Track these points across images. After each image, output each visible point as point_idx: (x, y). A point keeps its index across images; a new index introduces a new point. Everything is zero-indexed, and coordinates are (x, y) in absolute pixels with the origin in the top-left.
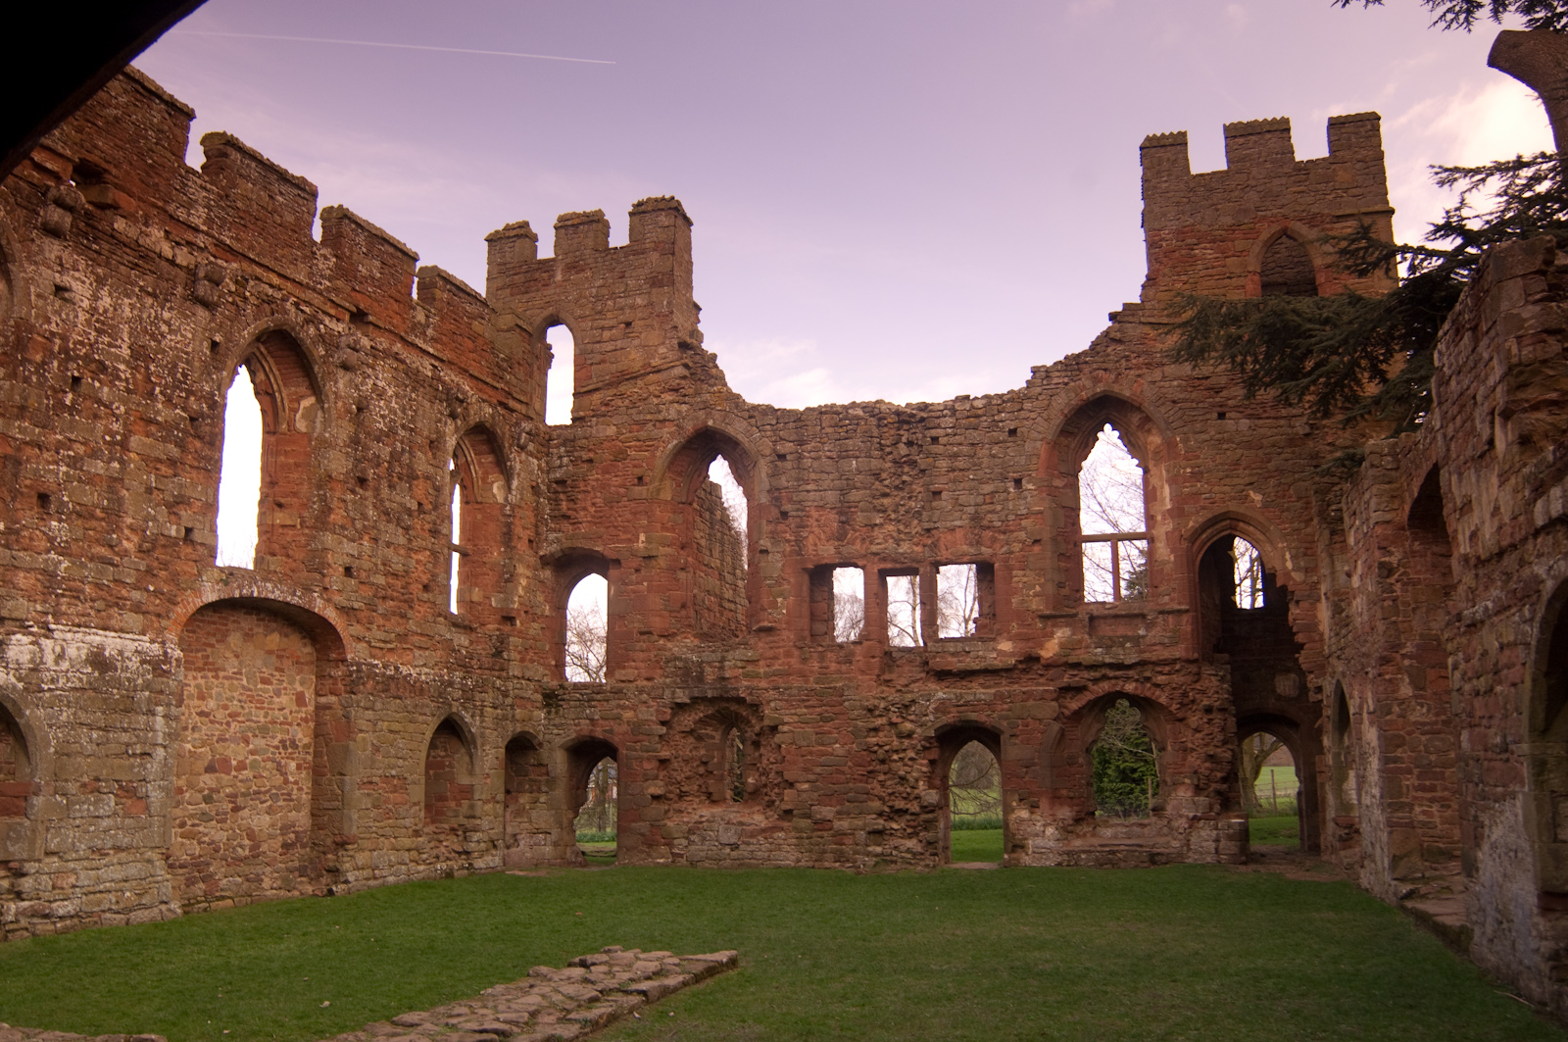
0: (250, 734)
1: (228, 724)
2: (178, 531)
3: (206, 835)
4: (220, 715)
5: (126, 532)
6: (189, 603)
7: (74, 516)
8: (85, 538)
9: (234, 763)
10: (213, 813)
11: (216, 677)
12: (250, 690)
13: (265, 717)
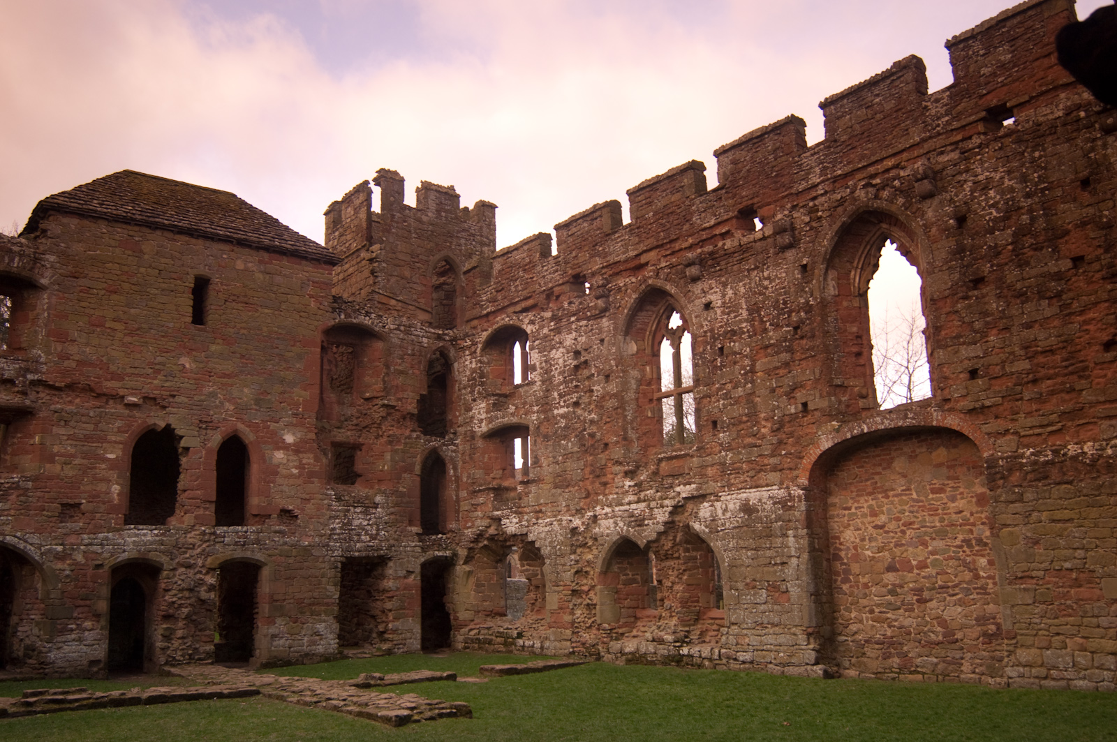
0: (927, 538)
1: (903, 532)
2: (796, 408)
3: (896, 620)
4: (892, 526)
5: (763, 423)
6: (811, 454)
7: (731, 426)
8: (738, 436)
9: (914, 563)
10: (899, 604)
11: (887, 497)
12: (922, 501)
13: (940, 522)
